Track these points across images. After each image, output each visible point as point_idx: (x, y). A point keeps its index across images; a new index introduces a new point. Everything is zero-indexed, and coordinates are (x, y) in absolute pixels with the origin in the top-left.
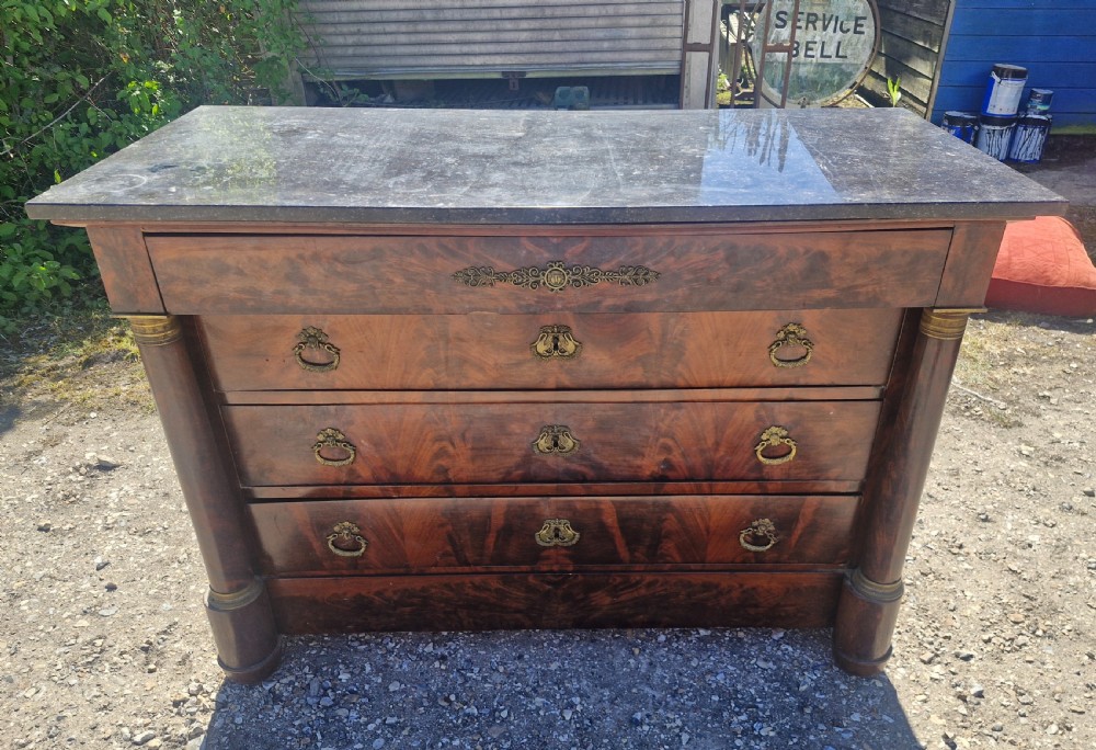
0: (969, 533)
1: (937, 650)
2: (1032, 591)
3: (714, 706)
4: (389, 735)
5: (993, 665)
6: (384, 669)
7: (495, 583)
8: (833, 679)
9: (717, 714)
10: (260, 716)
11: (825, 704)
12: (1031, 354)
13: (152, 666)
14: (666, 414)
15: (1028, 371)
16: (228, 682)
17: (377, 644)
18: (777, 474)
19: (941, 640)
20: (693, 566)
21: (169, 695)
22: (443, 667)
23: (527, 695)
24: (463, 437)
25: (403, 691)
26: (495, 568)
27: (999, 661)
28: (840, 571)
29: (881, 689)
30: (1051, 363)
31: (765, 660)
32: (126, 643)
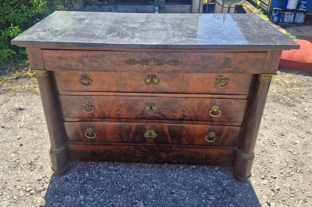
0: (277, 139)
1: (266, 175)
2: (296, 158)
3: (197, 189)
4: (99, 193)
5: (283, 180)
6: (98, 173)
7: (132, 149)
8: (233, 183)
9: (197, 192)
10: (62, 185)
11: (230, 190)
12: (299, 84)
13: (32, 169)
14: (184, 101)
15: (298, 89)
16: (54, 175)
17: (97, 165)
18: (216, 120)
19: (267, 172)
20: (191, 146)
21: (37, 178)
22: (116, 173)
23: (140, 183)
24: (125, 106)
25: (104, 180)
26: (132, 144)
27: (285, 179)
28: (235, 149)
29: (248, 186)
30: (305, 87)
31: (213, 176)
32: (25, 162)
